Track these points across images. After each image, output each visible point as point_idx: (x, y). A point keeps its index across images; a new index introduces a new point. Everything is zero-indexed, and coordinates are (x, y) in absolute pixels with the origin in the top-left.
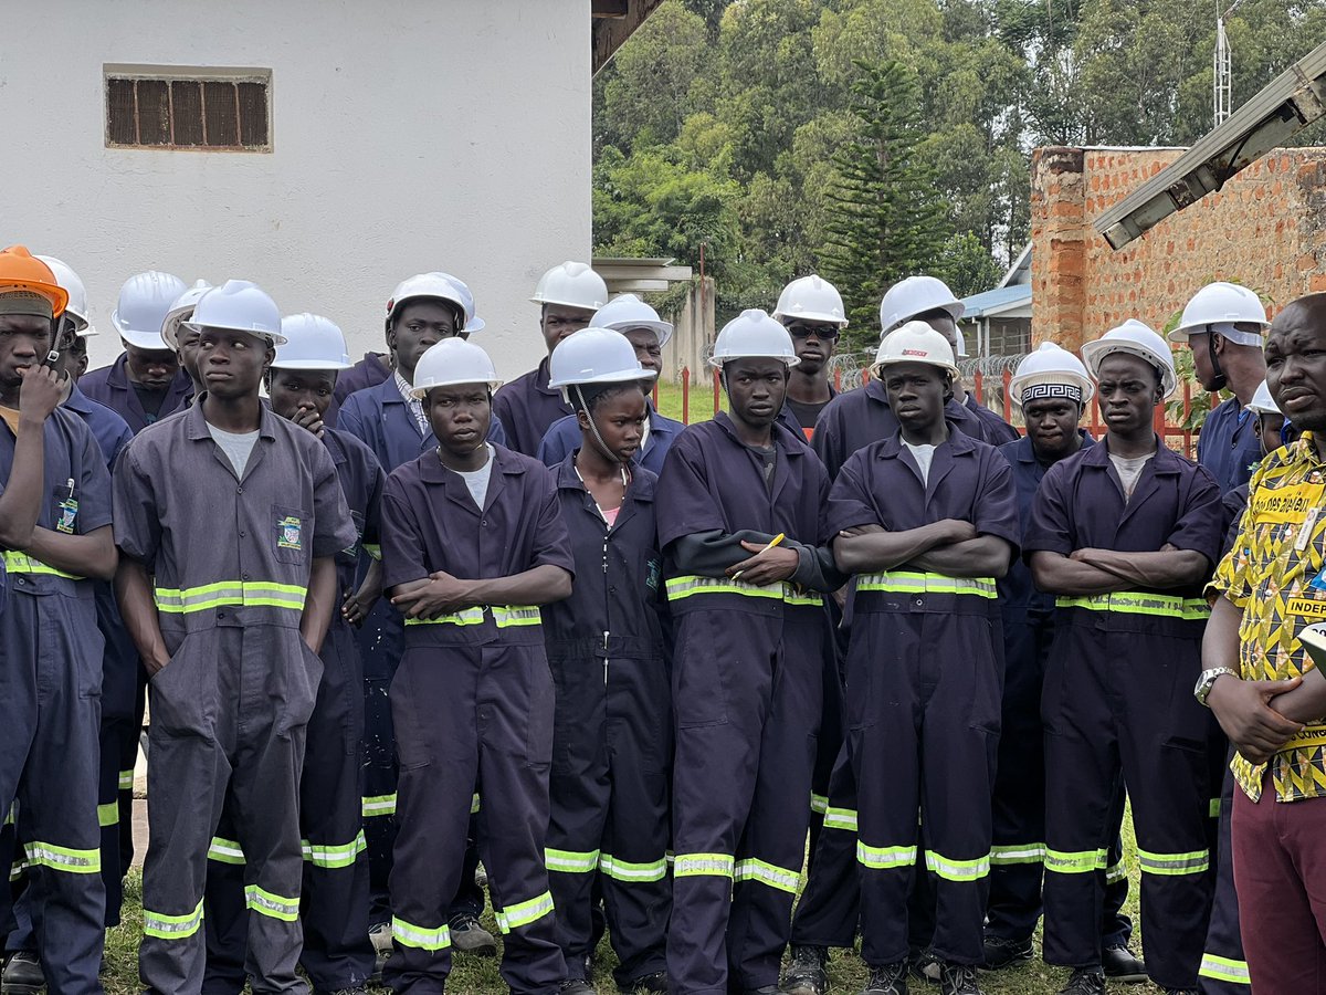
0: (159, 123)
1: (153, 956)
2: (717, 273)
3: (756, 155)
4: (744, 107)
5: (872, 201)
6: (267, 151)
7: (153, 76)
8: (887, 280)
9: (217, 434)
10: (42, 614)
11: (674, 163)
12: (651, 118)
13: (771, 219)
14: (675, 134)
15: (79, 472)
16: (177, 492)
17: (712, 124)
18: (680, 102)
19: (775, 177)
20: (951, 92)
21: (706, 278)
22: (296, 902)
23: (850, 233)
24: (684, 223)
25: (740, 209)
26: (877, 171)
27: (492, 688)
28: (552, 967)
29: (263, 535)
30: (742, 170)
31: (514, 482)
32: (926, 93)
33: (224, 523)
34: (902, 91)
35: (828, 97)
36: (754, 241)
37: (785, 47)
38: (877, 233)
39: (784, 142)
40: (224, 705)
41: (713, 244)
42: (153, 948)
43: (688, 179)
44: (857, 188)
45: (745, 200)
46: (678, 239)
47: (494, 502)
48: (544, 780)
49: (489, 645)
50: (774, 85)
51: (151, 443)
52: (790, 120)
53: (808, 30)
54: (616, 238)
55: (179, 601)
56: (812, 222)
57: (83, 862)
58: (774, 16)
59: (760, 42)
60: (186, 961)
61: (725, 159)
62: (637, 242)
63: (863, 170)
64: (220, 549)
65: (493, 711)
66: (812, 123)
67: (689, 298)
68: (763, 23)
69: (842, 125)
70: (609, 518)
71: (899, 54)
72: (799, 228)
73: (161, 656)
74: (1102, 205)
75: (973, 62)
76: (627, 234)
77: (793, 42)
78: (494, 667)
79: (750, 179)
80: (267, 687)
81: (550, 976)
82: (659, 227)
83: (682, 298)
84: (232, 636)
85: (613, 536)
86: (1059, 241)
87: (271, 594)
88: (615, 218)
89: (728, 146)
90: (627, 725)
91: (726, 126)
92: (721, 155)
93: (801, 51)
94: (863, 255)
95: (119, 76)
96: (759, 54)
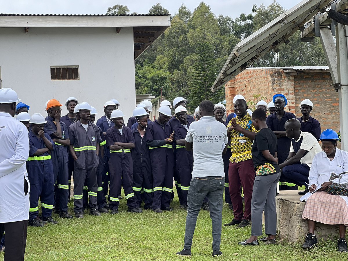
0: (60, 75)
1: (76, 201)
2: (166, 95)
3: (175, 65)
4: (171, 53)
5: (203, 76)
6: (78, 79)
7: (58, 67)
8: (207, 95)
9: (82, 125)
10: (60, 151)
11: (154, 68)
12: (148, 57)
13: (179, 81)
14: (154, 61)
15: (64, 131)
16: (78, 134)
17: (163, 58)
18: (155, 52)
19: (179, 70)
20: (222, 48)
21: (163, 97)
22: (97, 193)
23: (197, 84)
24: (157, 83)
25: (171, 79)
26: (204, 69)
27: (124, 162)
28: (134, 204)
29: (90, 139)
30: (171, 69)
31: (126, 131)
32: (216, 48)
33: (85, 137)
34: (208, 49)
35: (192, 50)
36: (175, 86)
37: (181, 38)
38: (204, 84)
39: (181, 62)
40: (85, 165)
41: (164, 88)
42: (76, 200)
43: (157, 72)
44: (199, 73)
45: (172, 77)
46: (156, 87)
47: (123, 134)
48: (132, 175)
49: (123, 155)
50: (178, 47)
51: (73, 126)
52: (183, 56)
53: (186, 33)
54: (140, 87)
55: (79, 149)
56: (189, 81)
57: (66, 187)
58: (178, 30)
59: (174, 37)
60: (81, 202)
61: (166, 67)
62: (145, 88)
63: (200, 69)
64: (85, 142)
65: (124, 165)
66: (188, 56)
67: (158, 102)
68: (175, 32)
69: (195, 57)
70: (142, 136)
71: (209, 38)
72: (186, 83)
73: (76, 158)
74: (238, 80)
75: (227, 40)
76: (143, 86)
77: (183, 37)
78: (124, 158)
79: (173, 71)
80: (92, 161)
81: (134, 205)
82: (151, 84)
83: (157, 102)
84: (87, 154)
85: (143, 139)
86: (230, 87)
87: (92, 148)
88: (140, 83)
89: (167, 63)
90: (145, 168)
91: (167, 58)
92: (165, 66)
93: (185, 39)
94: (201, 90)
95: (53, 68)
96: (174, 40)
